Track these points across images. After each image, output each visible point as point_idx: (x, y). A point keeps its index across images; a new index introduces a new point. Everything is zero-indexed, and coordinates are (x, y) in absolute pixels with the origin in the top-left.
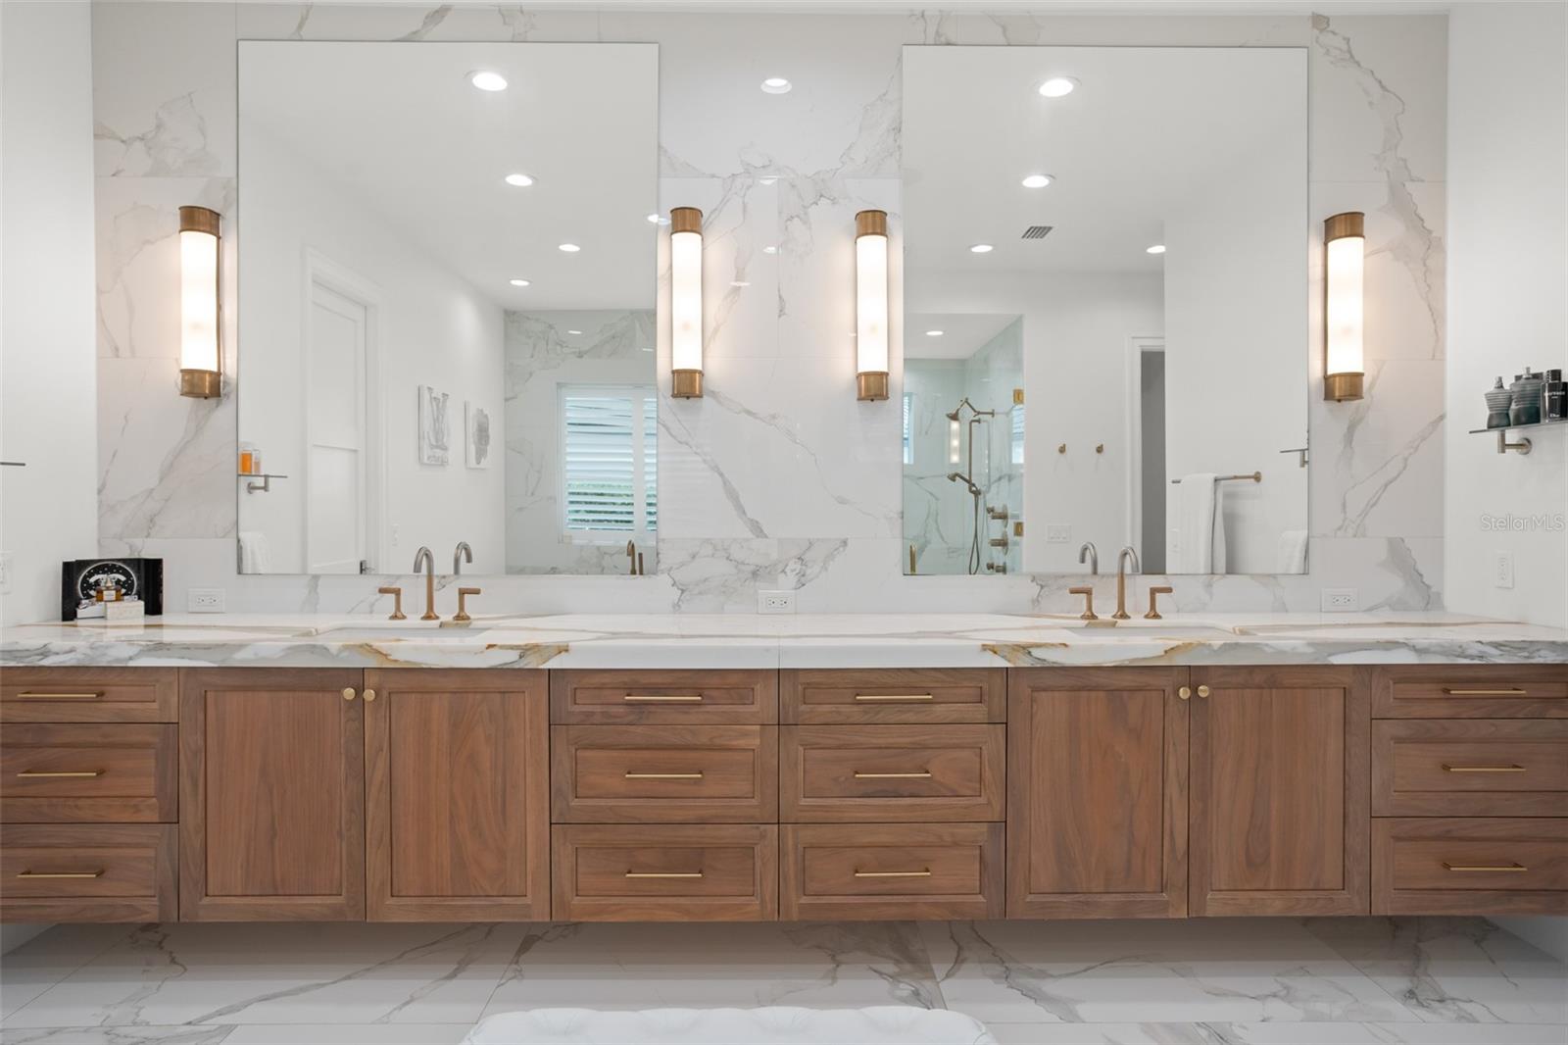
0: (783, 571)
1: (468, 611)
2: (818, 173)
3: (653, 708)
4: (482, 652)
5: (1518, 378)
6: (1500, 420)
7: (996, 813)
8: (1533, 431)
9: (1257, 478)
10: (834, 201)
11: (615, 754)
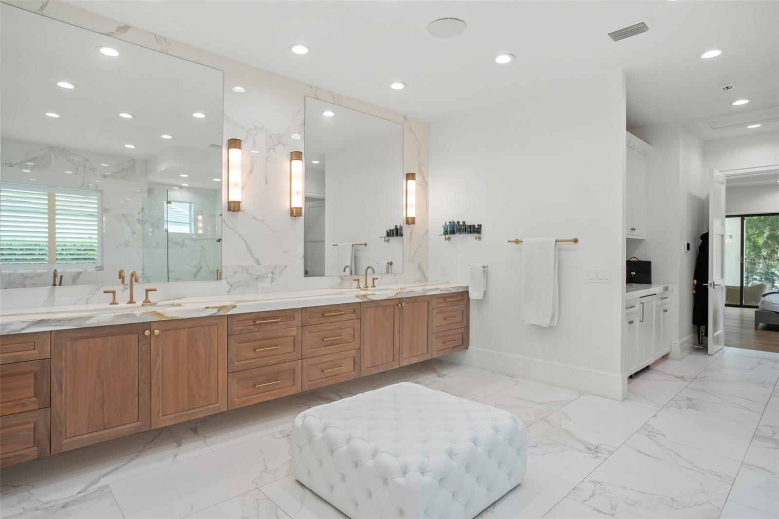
0: (266, 277)
1: (150, 299)
2: (279, 134)
3: (263, 325)
4: (203, 310)
5: (450, 222)
6: (446, 233)
7: (358, 346)
8: (452, 236)
9: (366, 245)
10: (284, 145)
11: (249, 343)
